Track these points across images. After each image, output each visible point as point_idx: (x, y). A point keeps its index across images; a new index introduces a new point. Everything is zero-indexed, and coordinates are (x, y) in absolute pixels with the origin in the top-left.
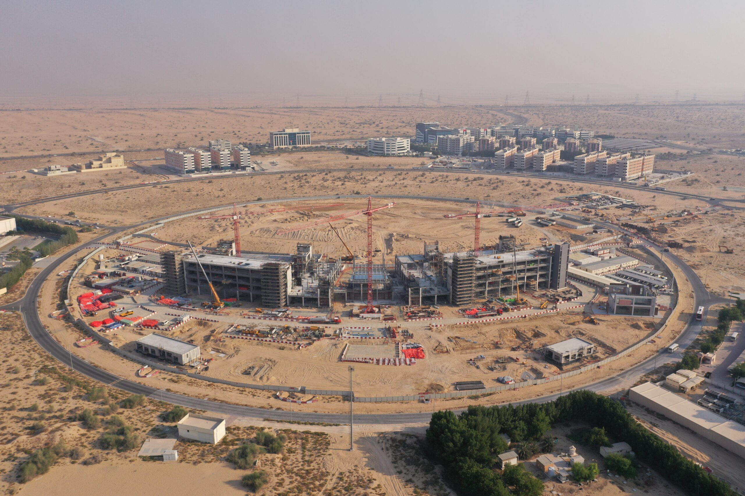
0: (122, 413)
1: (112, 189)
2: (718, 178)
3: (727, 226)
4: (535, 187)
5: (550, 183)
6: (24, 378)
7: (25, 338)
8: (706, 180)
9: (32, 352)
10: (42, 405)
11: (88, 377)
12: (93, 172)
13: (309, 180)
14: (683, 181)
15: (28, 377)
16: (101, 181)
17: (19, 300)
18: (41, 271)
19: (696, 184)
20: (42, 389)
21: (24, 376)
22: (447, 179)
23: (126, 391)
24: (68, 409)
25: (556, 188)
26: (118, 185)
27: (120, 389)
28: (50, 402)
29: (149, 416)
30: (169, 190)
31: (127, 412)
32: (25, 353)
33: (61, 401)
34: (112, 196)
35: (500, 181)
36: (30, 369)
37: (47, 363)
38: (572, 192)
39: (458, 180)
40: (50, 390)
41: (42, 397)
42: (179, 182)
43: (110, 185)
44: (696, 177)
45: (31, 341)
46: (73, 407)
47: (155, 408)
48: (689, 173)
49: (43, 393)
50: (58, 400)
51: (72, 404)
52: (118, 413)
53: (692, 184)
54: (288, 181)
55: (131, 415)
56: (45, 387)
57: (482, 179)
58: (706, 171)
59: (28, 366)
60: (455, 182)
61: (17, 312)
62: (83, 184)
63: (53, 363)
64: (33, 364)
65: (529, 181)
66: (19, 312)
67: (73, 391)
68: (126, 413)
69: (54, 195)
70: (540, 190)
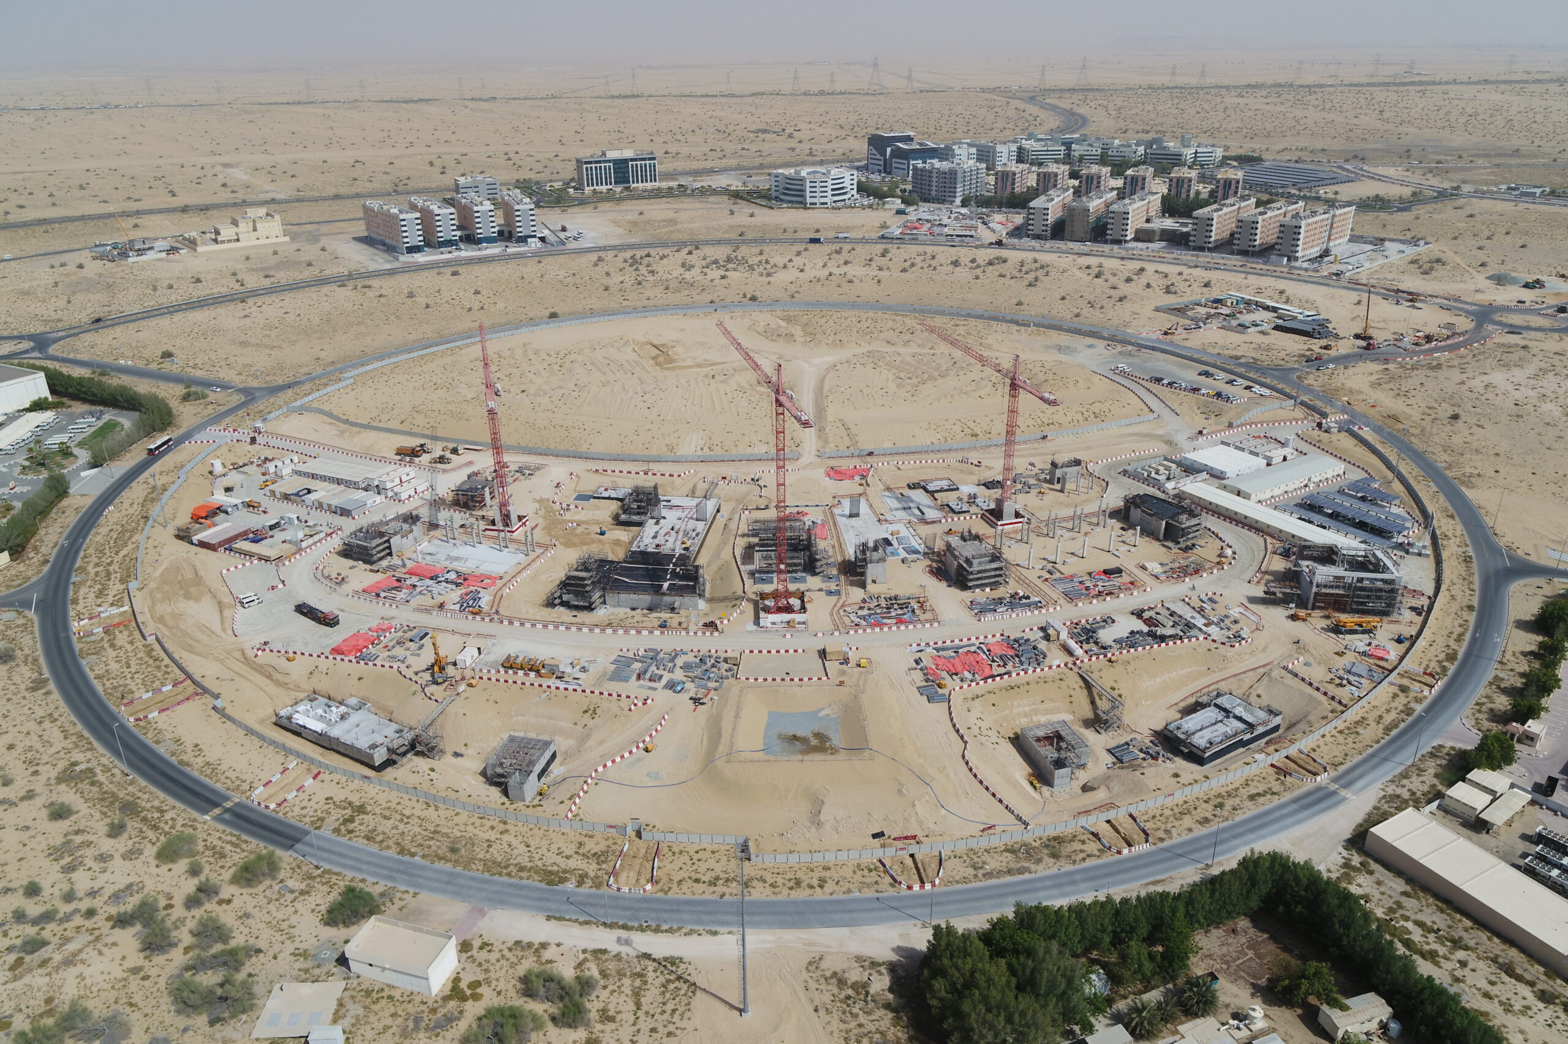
0: (229, 902)
1: (255, 293)
2: (1482, 256)
3: (1519, 375)
4: (1113, 280)
5: (1142, 270)
6: (23, 799)
7: (37, 685)
8: (1458, 260)
9: (47, 724)
10: (51, 879)
11: (161, 795)
12: (222, 251)
13: (654, 267)
14: (1412, 262)
15: (30, 795)
16: (234, 274)
17: (34, 579)
18: (88, 502)
19: (1440, 271)
20: (57, 831)
21: (22, 793)
22: (934, 263)
23: (244, 837)
24: (109, 891)
25: (1158, 282)
26: (267, 283)
27: (229, 830)
28: (70, 869)
29: (291, 910)
30: (370, 293)
31: (242, 898)
32: (32, 726)
33: (96, 866)
34: (254, 309)
35: (1042, 267)
36: (36, 773)
37: (77, 756)
38: (1188, 290)
39: (956, 263)
40: (77, 832)
41: (56, 853)
42: (392, 272)
43: (253, 281)
44: (1437, 254)
45: (48, 693)
46: (122, 882)
47: (303, 886)
48: (1422, 243)
49: (59, 840)
50: (90, 863)
51: (119, 874)
52: (220, 902)
53: (1432, 269)
54: (611, 270)
55: (249, 909)
56: (64, 825)
57: (1005, 261)
58: (1455, 238)
59: (33, 764)
60: (951, 267)
61: (27, 612)
62: (199, 281)
63: (89, 755)
64: (45, 758)
65: (1100, 266)
66: (31, 614)
67: (125, 835)
68: (237, 902)
69: (137, 308)
70: (1125, 289)
